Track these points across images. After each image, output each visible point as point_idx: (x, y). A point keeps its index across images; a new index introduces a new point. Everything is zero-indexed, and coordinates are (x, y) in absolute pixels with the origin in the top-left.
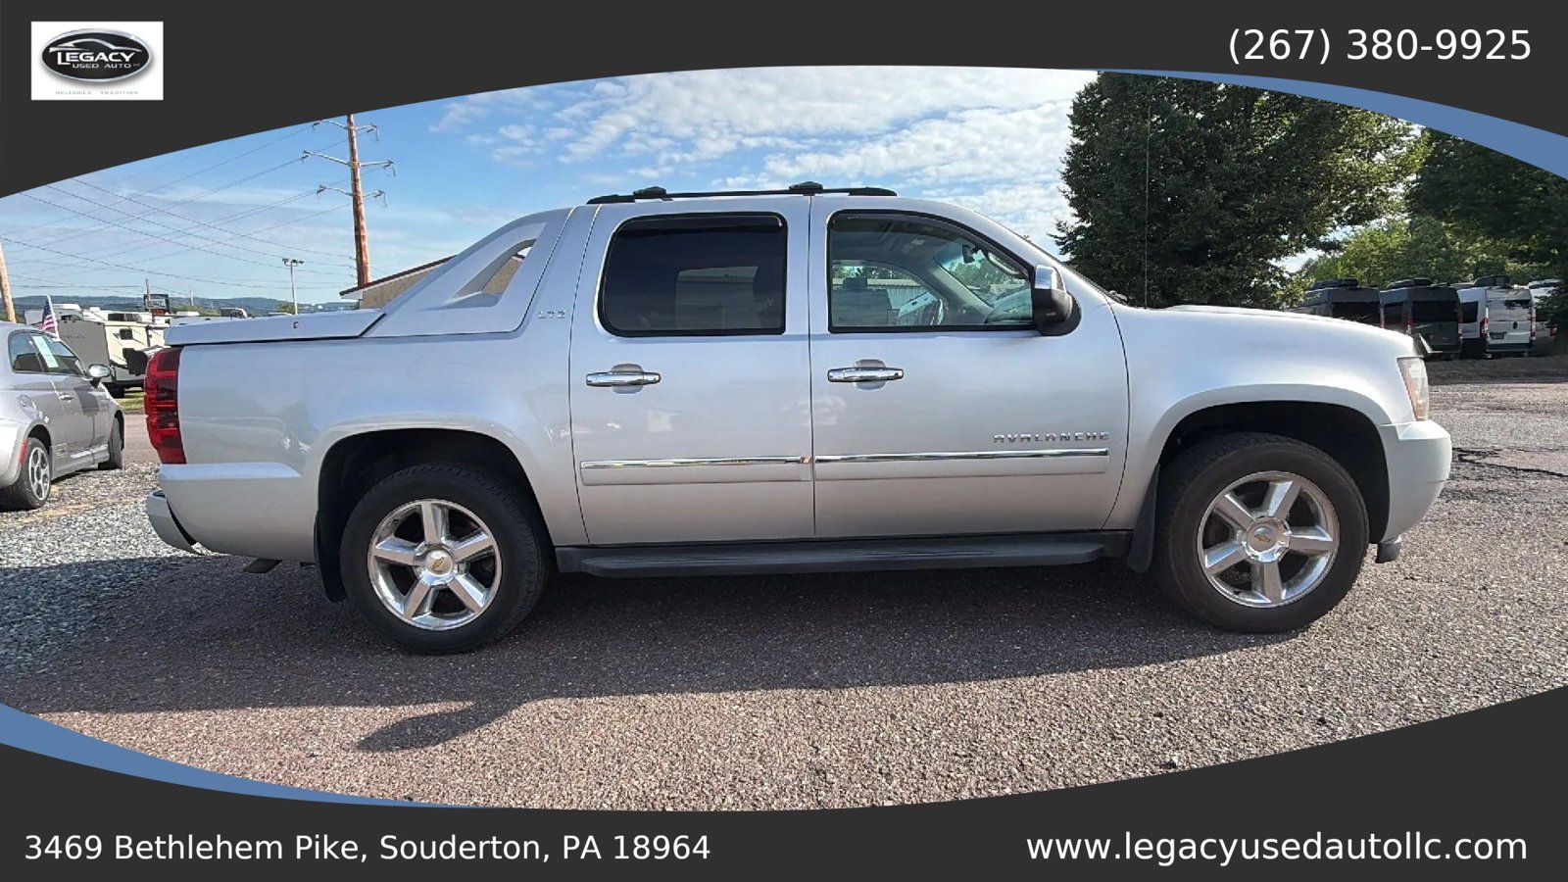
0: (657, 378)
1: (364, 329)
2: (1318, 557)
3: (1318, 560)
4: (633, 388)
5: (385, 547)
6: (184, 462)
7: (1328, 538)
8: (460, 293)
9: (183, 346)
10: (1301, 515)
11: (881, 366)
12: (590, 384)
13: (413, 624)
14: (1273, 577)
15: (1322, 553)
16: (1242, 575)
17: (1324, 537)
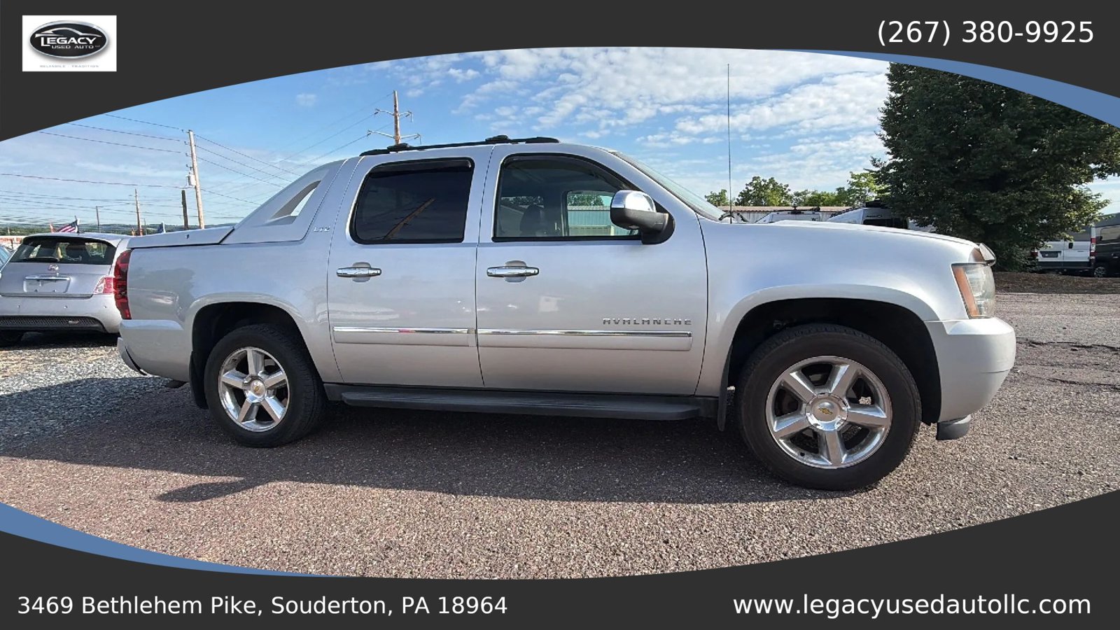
0: (379, 272)
1: (222, 239)
2: (874, 431)
3: (875, 434)
4: (366, 278)
5: (229, 377)
6: (130, 319)
7: (884, 416)
8: (275, 217)
9: (134, 248)
11: (523, 265)
12: (340, 275)
13: (242, 426)
14: (835, 444)
15: (878, 427)
17: (881, 415)
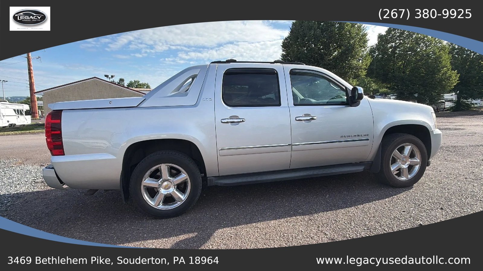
0: (244, 120)
1: (138, 105)
2: (415, 166)
3: (415, 167)
5: (148, 182)
6: (64, 155)
7: (419, 161)
8: (173, 92)
9: (62, 110)
10: (412, 155)
11: (310, 116)
12: (222, 122)
13: (158, 208)
14: (406, 172)
15: (417, 165)
16: (400, 172)
17: (417, 160)
